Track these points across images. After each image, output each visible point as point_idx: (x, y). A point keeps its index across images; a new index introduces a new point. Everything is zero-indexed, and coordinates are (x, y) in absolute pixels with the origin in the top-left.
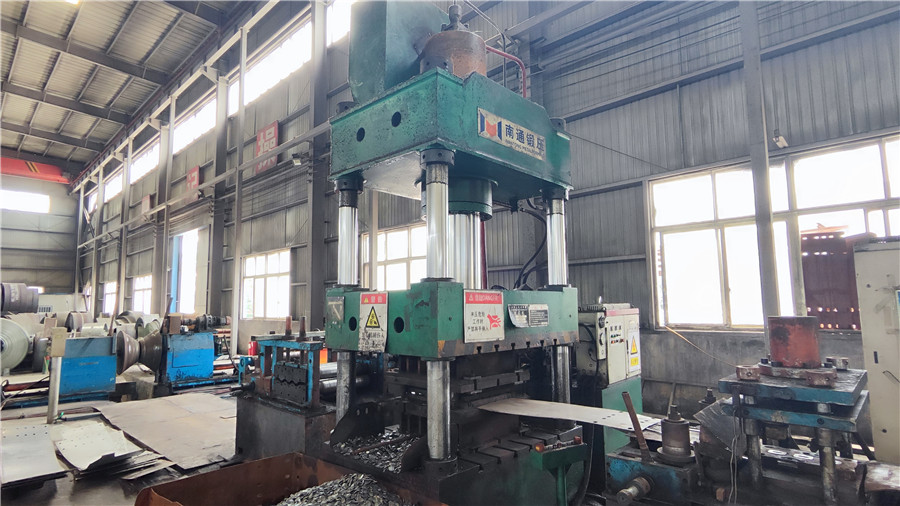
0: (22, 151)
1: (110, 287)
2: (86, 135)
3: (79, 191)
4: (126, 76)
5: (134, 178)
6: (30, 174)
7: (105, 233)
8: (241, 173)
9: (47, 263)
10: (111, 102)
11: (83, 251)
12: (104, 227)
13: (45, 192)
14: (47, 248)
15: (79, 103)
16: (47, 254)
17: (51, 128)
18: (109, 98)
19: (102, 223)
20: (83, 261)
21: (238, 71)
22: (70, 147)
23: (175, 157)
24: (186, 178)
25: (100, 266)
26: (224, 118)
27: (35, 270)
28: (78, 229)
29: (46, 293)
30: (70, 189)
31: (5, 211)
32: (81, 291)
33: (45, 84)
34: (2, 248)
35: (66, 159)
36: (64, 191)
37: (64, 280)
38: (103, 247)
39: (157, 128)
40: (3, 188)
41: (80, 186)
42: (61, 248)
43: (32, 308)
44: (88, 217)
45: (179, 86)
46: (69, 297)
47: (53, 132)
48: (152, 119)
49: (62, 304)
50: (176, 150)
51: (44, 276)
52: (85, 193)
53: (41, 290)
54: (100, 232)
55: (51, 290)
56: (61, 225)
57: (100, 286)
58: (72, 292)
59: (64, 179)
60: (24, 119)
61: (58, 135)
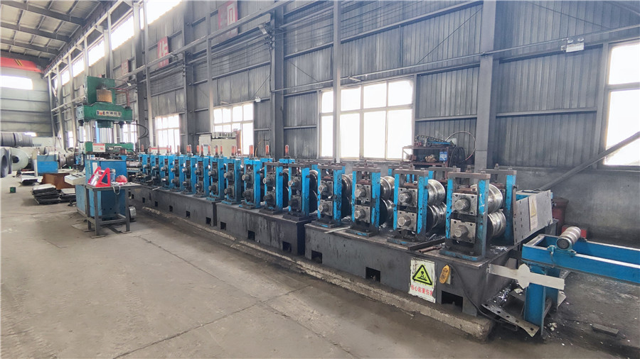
0: (11, 52)
1: (71, 134)
2: (46, 45)
3: (47, 77)
4: (60, 21)
5: (75, 74)
6: (18, 67)
7: (65, 103)
8: (149, 68)
9: (36, 119)
10: (56, 30)
11: (55, 113)
12: (64, 99)
13: (27, 76)
14: (34, 110)
15: (39, 31)
16: (35, 114)
17: (26, 41)
18: (55, 28)
19: (62, 97)
20: (56, 118)
21: (132, 11)
22: (39, 52)
23: (113, 52)
24: (121, 66)
25: (64, 122)
26: (139, 30)
27: (30, 123)
28: (51, 101)
29: (38, 136)
30: (42, 75)
31: (4, 89)
32: (56, 135)
33: (18, 22)
34: (2, 110)
35: (37, 57)
36: (39, 76)
37: (46, 129)
38: (65, 111)
39: (101, 31)
40: (2, 75)
41: (48, 74)
42: (43, 111)
43: (30, 145)
44: (55, 93)
45: (111, 6)
46: (50, 139)
47: (27, 43)
48: (97, 26)
49: (46, 142)
50: (114, 48)
51: (35, 126)
52: (51, 77)
53: (33, 134)
54: (62, 103)
55: (41, 134)
56: (40, 97)
57: (65, 133)
58: (52, 136)
59: (38, 70)
60: (10, 36)
61: (31, 45)
